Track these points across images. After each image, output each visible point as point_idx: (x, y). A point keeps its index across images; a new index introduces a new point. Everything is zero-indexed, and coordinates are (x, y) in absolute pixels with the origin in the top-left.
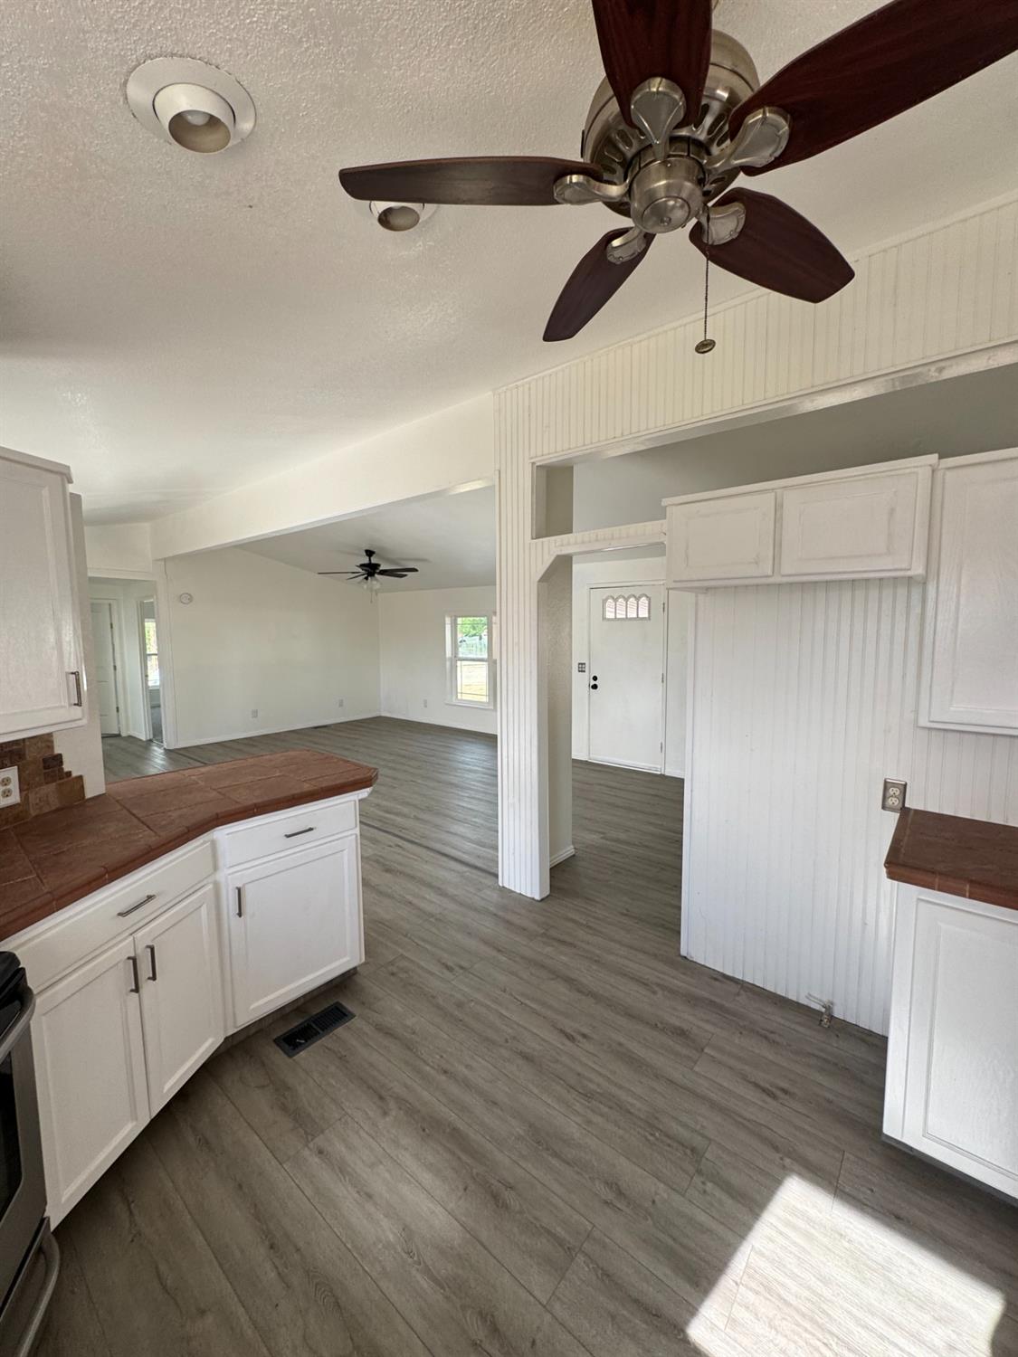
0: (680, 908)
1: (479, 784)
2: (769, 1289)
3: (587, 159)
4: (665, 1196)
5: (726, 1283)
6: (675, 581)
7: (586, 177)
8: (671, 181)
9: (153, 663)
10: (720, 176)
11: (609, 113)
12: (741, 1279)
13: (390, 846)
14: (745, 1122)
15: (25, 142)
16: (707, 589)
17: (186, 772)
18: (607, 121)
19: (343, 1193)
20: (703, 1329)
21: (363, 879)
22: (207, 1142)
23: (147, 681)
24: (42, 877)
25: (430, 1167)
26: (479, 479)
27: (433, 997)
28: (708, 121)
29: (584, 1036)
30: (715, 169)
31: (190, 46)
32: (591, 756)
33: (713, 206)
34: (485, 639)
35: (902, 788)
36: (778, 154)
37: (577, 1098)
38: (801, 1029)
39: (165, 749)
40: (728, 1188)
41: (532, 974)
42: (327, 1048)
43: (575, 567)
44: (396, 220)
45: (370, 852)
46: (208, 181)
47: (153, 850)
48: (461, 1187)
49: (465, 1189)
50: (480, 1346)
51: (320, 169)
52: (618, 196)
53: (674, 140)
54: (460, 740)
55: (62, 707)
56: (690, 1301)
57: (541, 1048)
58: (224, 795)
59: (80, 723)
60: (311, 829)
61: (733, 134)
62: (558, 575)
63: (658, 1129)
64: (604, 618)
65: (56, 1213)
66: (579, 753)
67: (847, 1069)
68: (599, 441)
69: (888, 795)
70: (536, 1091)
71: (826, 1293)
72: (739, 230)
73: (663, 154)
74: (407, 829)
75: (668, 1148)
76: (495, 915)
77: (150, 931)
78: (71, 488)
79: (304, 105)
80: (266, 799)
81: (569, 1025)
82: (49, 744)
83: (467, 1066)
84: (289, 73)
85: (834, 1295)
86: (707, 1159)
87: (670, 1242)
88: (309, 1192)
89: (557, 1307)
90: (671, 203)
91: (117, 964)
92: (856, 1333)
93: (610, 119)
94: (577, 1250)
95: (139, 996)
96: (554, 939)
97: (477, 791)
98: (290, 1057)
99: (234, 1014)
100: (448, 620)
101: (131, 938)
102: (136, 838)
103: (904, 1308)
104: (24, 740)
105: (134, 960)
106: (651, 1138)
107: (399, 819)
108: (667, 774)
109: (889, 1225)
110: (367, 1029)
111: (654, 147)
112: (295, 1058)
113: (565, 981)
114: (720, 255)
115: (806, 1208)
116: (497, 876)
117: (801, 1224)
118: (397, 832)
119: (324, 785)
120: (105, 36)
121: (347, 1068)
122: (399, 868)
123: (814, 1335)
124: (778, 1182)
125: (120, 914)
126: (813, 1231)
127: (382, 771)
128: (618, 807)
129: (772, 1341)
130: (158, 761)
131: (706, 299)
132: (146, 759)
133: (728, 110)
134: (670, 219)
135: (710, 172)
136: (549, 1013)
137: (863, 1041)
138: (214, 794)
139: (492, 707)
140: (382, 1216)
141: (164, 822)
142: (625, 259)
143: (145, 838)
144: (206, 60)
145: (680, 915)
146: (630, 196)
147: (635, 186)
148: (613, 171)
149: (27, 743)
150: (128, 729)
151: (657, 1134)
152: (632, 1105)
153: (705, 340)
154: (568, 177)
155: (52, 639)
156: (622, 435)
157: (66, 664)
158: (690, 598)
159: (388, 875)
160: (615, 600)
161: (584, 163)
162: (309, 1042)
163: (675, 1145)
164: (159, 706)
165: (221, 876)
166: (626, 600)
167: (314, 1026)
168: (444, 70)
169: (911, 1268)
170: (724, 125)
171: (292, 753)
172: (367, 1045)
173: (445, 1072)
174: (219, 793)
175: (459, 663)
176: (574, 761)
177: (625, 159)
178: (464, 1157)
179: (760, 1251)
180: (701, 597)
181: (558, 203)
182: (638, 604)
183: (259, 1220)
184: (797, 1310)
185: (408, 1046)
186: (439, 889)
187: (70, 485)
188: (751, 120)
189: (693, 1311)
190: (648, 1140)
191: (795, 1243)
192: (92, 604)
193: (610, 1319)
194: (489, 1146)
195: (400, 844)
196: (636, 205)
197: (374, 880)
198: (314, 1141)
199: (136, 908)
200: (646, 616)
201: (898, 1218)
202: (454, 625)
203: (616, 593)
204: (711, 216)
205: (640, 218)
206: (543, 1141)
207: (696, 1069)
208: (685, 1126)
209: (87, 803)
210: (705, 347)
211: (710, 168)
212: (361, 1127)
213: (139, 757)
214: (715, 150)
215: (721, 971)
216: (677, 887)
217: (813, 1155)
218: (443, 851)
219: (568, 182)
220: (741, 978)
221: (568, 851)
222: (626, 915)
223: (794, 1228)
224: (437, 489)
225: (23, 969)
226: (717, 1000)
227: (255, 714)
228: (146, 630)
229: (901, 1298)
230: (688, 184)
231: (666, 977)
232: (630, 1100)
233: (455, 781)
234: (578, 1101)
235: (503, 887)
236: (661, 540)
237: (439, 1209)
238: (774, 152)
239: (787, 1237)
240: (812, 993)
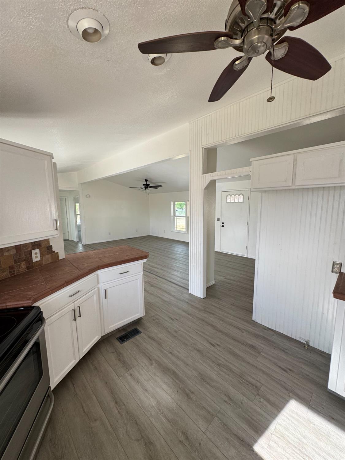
0: (252, 304)
1: (182, 259)
2: (283, 438)
3: (227, 30)
4: (246, 401)
5: (268, 433)
6: (254, 189)
7: (227, 37)
8: (260, 36)
9: (78, 217)
10: (279, 32)
11: (236, 11)
12: (273, 433)
13: (153, 278)
14: (275, 379)
15: (37, 44)
16: (266, 191)
17: (89, 252)
18: (235, 14)
19: (138, 388)
20: (259, 447)
21: (144, 289)
22: (96, 368)
23: (77, 223)
24: (47, 283)
25: (166, 383)
26: (184, 154)
27: (167, 328)
28: (276, 9)
29: (218, 345)
30: (278, 29)
31: (88, 4)
32: (221, 250)
33: (276, 44)
34: (185, 210)
35: (340, 265)
36: (303, 20)
37: (216, 366)
38: (297, 349)
39: (82, 245)
40: (268, 401)
41: (200, 323)
42: (133, 342)
43: (217, 184)
44: (157, 62)
45: (146, 280)
46: (94, 53)
47: (79, 276)
48: (176, 391)
49: (177, 392)
50: (182, 442)
51: (131, 45)
52: (239, 44)
53: (261, 19)
54: (175, 244)
55: (52, 231)
56: (255, 438)
57: (203, 348)
58: (101, 260)
59: (57, 236)
60: (128, 272)
61: (285, 15)
62: (211, 187)
63: (244, 379)
64: (227, 202)
65: (53, 385)
66: (217, 249)
67: (314, 364)
68: (227, 139)
69: (334, 267)
70: (201, 362)
71: (304, 441)
72: (285, 53)
73: (257, 25)
74: (158, 273)
75: (247, 385)
76: (188, 303)
77: (79, 301)
78: (53, 161)
79: (126, 22)
80: (114, 261)
81: (213, 341)
82: (48, 242)
83: (178, 352)
84: (121, 10)
85: (307, 442)
86: (261, 390)
87: (247, 417)
88: (127, 387)
89: (208, 433)
90: (259, 44)
91: (69, 312)
92: (316, 456)
93: (237, 14)
94: (215, 416)
95: (76, 322)
96: (208, 312)
97: (182, 261)
98: (121, 344)
99: (104, 329)
100: (172, 203)
101: (73, 304)
102: (74, 272)
103: (334, 450)
104: (41, 241)
105: (74, 310)
106: (241, 381)
107: (156, 269)
108: (248, 257)
109: (329, 421)
110: (145, 337)
111: (254, 23)
112: (123, 344)
113: (211, 326)
114: (278, 64)
115: (298, 411)
116: (188, 290)
117: (295, 416)
118: (155, 274)
119: (132, 257)
120: (61, 4)
121: (139, 349)
122: (156, 285)
123: (300, 455)
124: (287, 401)
125: (70, 296)
126: (300, 420)
127: (150, 253)
128: (230, 268)
129: (284, 455)
130: (80, 248)
131: (272, 81)
132: (77, 247)
133: (284, 5)
134: (259, 51)
135: (275, 30)
136: (206, 337)
137: (321, 355)
138: (97, 259)
139: (187, 233)
140: (150, 397)
141: (82, 268)
142: (240, 69)
143: (77, 273)
144: (93, 9)
145: (253, 306)
146: (243, 43)
147: (245, 39)
148: (237, 34)
149: (42, 242)
150: (71, 237)
151: (243, 380)
152: (235, 370)
153: (271, 97)
154: (220, 38)
155: (48, 209)
156: (235, 136)
157: (53, 217)
158: (260, 194)
159: (152, 288)
160: (231, 196)
161: (226, 32)
162: (127, 340)
163: (250, 385)
164: (80, 231)
165: (100, 285)
166: (235, 196)
167: (129, 334)
168: (175, 3)
169: (338, 437)
170: (282, 11)
171: (121, 247)
172: (145, 342)
173: (171, 353)
174: (99, 259)
175: (176, 217)
176: (215, 251)
177: (242, 29)
178: (177, 381)
179: (280, 424)
180: (264, 194)
181: (216, 49)
182: (239, 197)
183: (112, 394)
184: (294, 446)
185: (159, 344)
186: (169, 293)
187: (53, 159)
188: (293, 7)
189: (256, 441)
190: (240, 382)
191: (294, 423)
192: (60, 198)
193: (226, 440)
194: (186, 379)
195: (156, 278)
196: (245, 47)
197: (148, 289)
198: (129, 371)
199: (75, 294)
200: (242, 201)
201: (333, 418)
202: (174, 205)
203: (231, 193)
204: (275, 49)
205: (247, 52)
206: (204, 379)
207: (257, 359)
208: (253, 378)
209: (60, 261)
210: (271, 99)
211: (275, 29)
212: (144, 368)
213: (75, 247)
214: (278, 22)
215: (267, 326)
216: (252, 297)
217: (300, 393)
218: (170, 281)
219: (220, 40)
220: (274, 329)
221: (213, 282)
222: (233, 305)
223: (293, 417)
224: (170, 158)
225: (42, 312)
226: (265, 336)
227: (110, 234)
228: (76, 206)
229: (333, 447)
230: (266, 36)
231: (247, 327)
232: (234, 368)
233: (174, 257)
234: (216, 367)
235: (190, 293)
236: (249, 174)
237: (169, 397)
238: (302, 20)
239: (290, 420)
240: (302, 337)
